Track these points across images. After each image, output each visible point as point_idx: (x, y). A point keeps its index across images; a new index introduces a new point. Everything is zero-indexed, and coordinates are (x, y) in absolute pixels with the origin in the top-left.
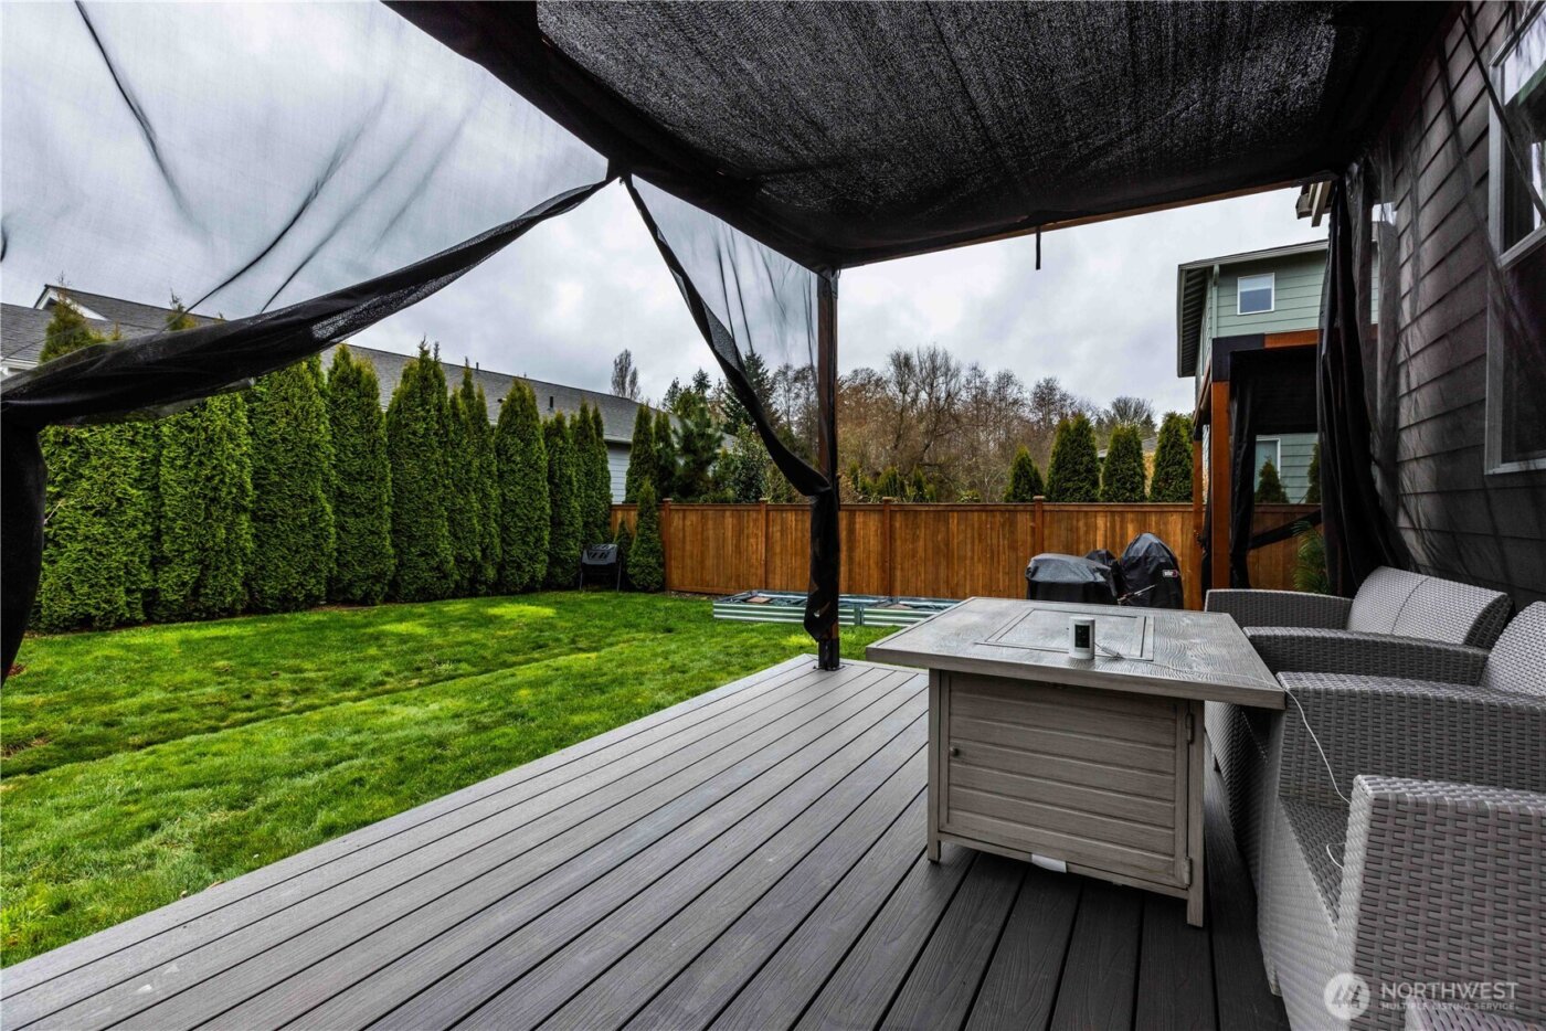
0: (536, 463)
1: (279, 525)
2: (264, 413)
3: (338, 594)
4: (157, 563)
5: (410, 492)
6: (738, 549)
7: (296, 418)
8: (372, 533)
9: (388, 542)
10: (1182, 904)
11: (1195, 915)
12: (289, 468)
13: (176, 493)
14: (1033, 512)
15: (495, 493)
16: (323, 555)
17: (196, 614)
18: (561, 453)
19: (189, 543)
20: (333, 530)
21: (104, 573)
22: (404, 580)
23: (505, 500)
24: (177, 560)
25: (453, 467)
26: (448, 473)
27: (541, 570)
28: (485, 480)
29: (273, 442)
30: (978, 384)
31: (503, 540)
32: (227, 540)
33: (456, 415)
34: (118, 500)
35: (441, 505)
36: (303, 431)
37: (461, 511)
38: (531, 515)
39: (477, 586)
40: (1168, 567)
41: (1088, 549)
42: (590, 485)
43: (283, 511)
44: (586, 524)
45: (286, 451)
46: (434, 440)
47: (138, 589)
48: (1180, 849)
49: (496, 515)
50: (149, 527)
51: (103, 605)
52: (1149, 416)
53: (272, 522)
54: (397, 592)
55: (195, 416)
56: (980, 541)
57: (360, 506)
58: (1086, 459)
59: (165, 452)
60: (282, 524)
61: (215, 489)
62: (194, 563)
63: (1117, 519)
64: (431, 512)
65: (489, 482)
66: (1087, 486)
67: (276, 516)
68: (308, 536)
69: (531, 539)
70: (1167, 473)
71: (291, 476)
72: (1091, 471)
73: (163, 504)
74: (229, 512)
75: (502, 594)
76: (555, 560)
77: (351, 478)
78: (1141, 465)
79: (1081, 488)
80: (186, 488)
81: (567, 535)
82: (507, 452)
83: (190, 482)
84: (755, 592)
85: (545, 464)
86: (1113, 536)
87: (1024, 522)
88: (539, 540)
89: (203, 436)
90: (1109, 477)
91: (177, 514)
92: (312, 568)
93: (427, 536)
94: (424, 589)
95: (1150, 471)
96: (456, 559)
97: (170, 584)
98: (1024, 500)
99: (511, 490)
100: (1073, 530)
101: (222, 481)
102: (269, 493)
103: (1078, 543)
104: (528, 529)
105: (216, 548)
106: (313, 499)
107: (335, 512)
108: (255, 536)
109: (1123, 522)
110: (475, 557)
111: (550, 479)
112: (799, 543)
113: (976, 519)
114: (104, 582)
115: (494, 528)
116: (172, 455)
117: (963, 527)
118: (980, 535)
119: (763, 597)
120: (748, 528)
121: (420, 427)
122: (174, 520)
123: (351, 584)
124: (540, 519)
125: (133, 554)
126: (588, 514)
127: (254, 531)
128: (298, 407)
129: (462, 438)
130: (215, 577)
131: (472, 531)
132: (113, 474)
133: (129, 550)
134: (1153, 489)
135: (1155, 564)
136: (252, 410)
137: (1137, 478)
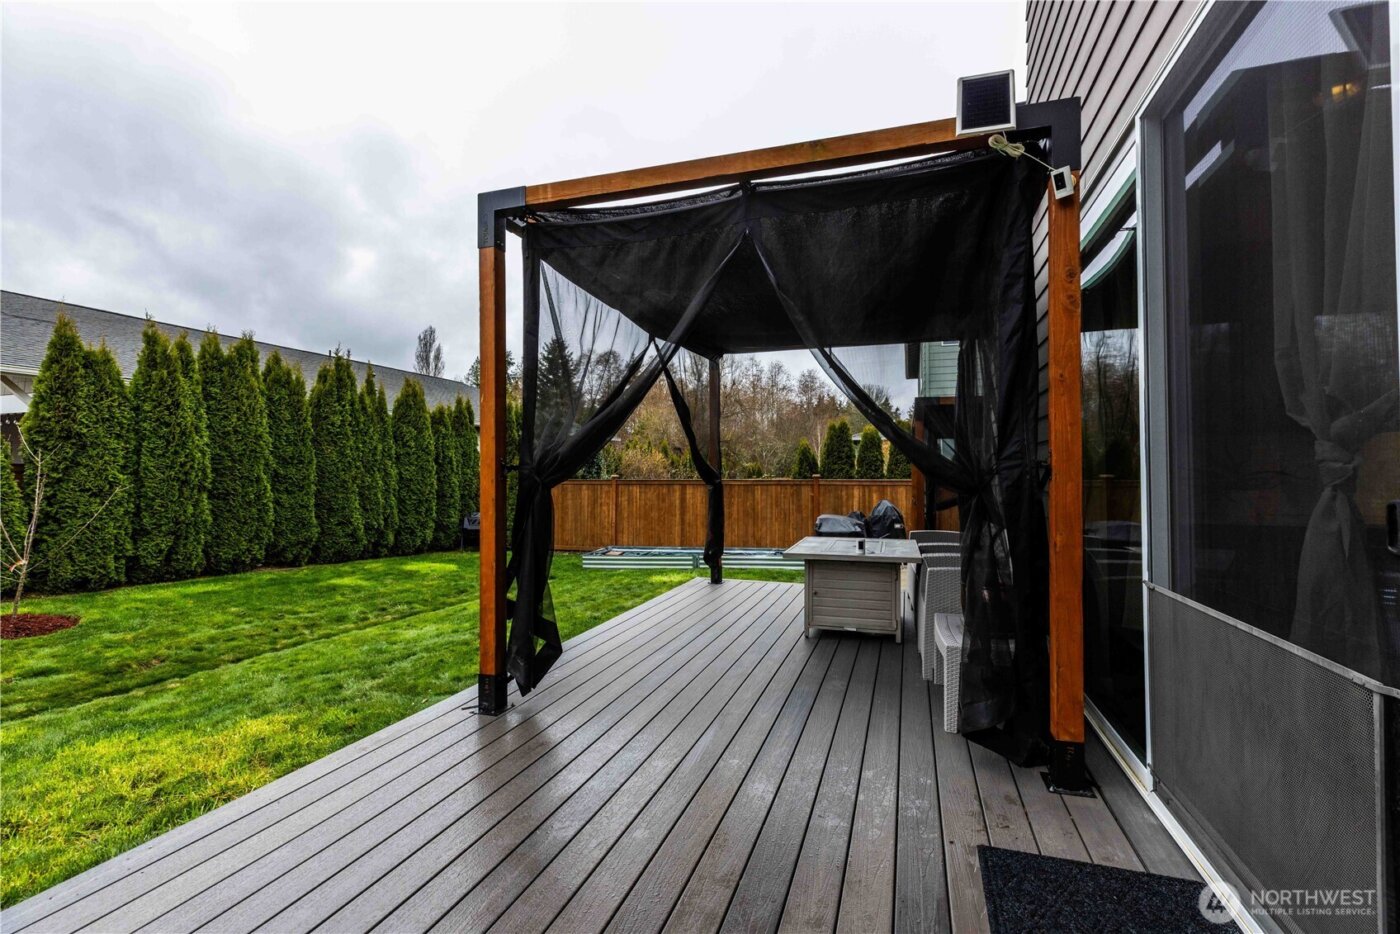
0: (427, 447)
1: (231, 502)
2: (218, 410)
3: (275, 558)
4: (138, 534)
5: (330, 473)
6: (593, 515)
7: (245, 414)
8: (302, 506)
9: (313, 514)
10: (893, 637)
11: (898, 639)
12: (239, 455)
13: (156, 477)
14: (812, 485)
15: (394, 472)
16: (265, 525)
17: (167, 576)
18: (444, 438)
19: (167, 518)
20: (271, 505)
21: (100, 543)
22: (324, 545)
23: (401, 478)
24: (155, 532)
25: (362, 452)
26: (358, 456)
27: (429, 534)
28: (387, 461)
29: (228, 433)
30: (755, 373)
31: (400, 511)
32: (193, 515)
33: (364, 409)
34: (110, 483)
35: (354, 482)
36: (251, 424)
37: (369, 488)
38: (423, 489)
39: (379, 548)
40: (898, 522)
41: (848, 510)
42: (465, 465)
43: (235, 490)
44: (463, 496)
45: (237, 441)
46: (349, 430)
47: (124, 557)
48: (894, 616)
49: (394, 490)
50: (132, 506)
51: (99, 570)
52: (887, 400)
53: (224, 499)
54: (318, 556)
55: (171, 413)
56: (777, 506)
57: (293, 484)
58: (846, 449)
59: (145, 444)
60: (234, 501)
61: (186, 473)
62: (168, 534)
63: (867, 490)
64: (346, 489)
65: (389, 463)
66: (848, 468)
67: (228, 494)
68: (254, 510)
69: (423, 509)
70: (897, 460)
71: (241, 461)
72: (850, 457)
73: (143, 486)
74: (195, 491)
75: (398, 555)
76: (440, 527)
77: (283, 462)
78: (881, 454)
79: (843, 469)
80: (163, 473)
81: (449, 506)
82: (403, 438)
83: (167, 467)
84: (610, 547)
85: (432, 448)
86: (864, 502)
87: (806, 493)
88: (429, 510)
89: (178, 430)
90: (861, 461)
91: (155, 494)
92: (257, 536)
93: (344, 508)
94: (339, 552)
95: (887, 458)
96: (365, 529)
97: (150, 551)
98: (805, 477)
99: (407, 470)
100: (839, 498)
101: (192, 467)
102: (222, 475)
103: (842, 506)
104: (420, 502)
105: (187, 521)
106: (258, 480)
107: (272, 490)
108: (212, 511)
109: (870, 492)
110: (379, 525)
111: (436, 461)
112: (642, 509)
113: (774, 491)
114: (99, 551)
115: (393, 501)
116: (152, 446)
117: (764, 497)
118: (777, 502)
119: (616, 551)
120: (601, 498)
121: (337, 419)
122: (153, 499)
123: (284, 549)
124: (430, 492)
125: (120, 527)
126: (464, 487)
127: (211, 507)
128: (246, 404)
129: (369, 428)
130: (185, 545)
131: (377, 503)
132: (106, 462)
133: (118, 525)
134: (888, 469)
135: (889, 521)
136: (209, 408)
137: (879, 463)
